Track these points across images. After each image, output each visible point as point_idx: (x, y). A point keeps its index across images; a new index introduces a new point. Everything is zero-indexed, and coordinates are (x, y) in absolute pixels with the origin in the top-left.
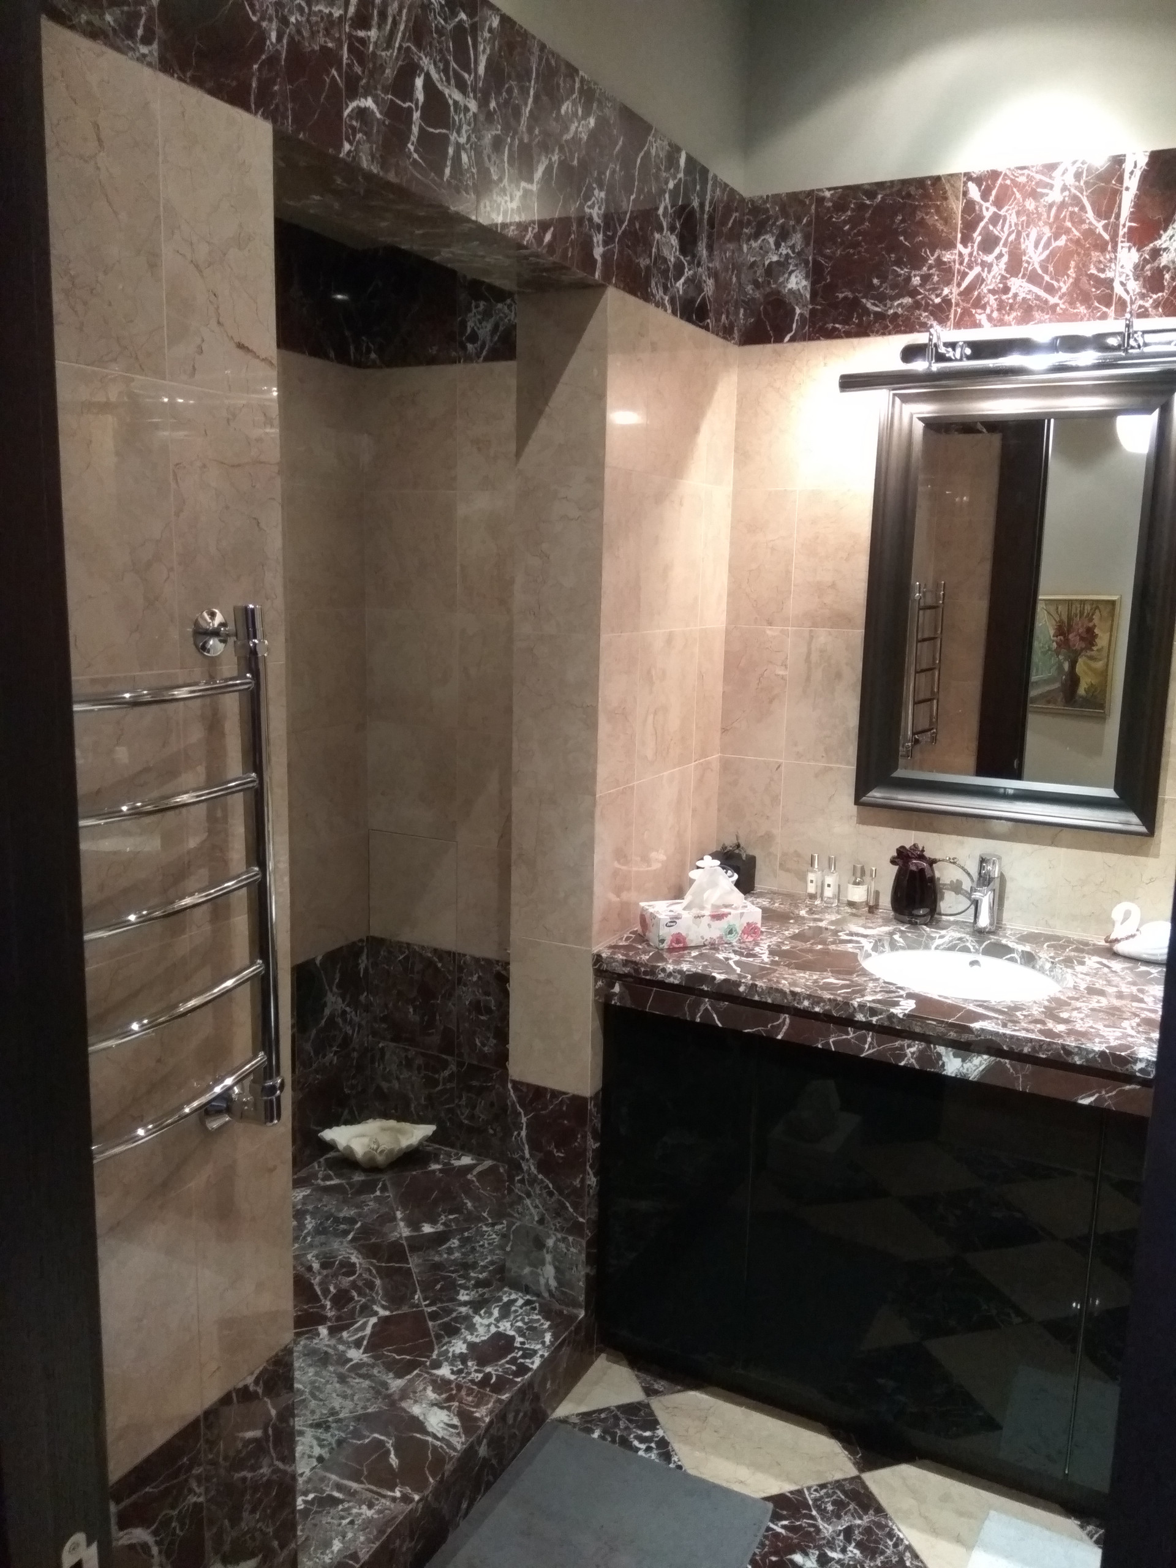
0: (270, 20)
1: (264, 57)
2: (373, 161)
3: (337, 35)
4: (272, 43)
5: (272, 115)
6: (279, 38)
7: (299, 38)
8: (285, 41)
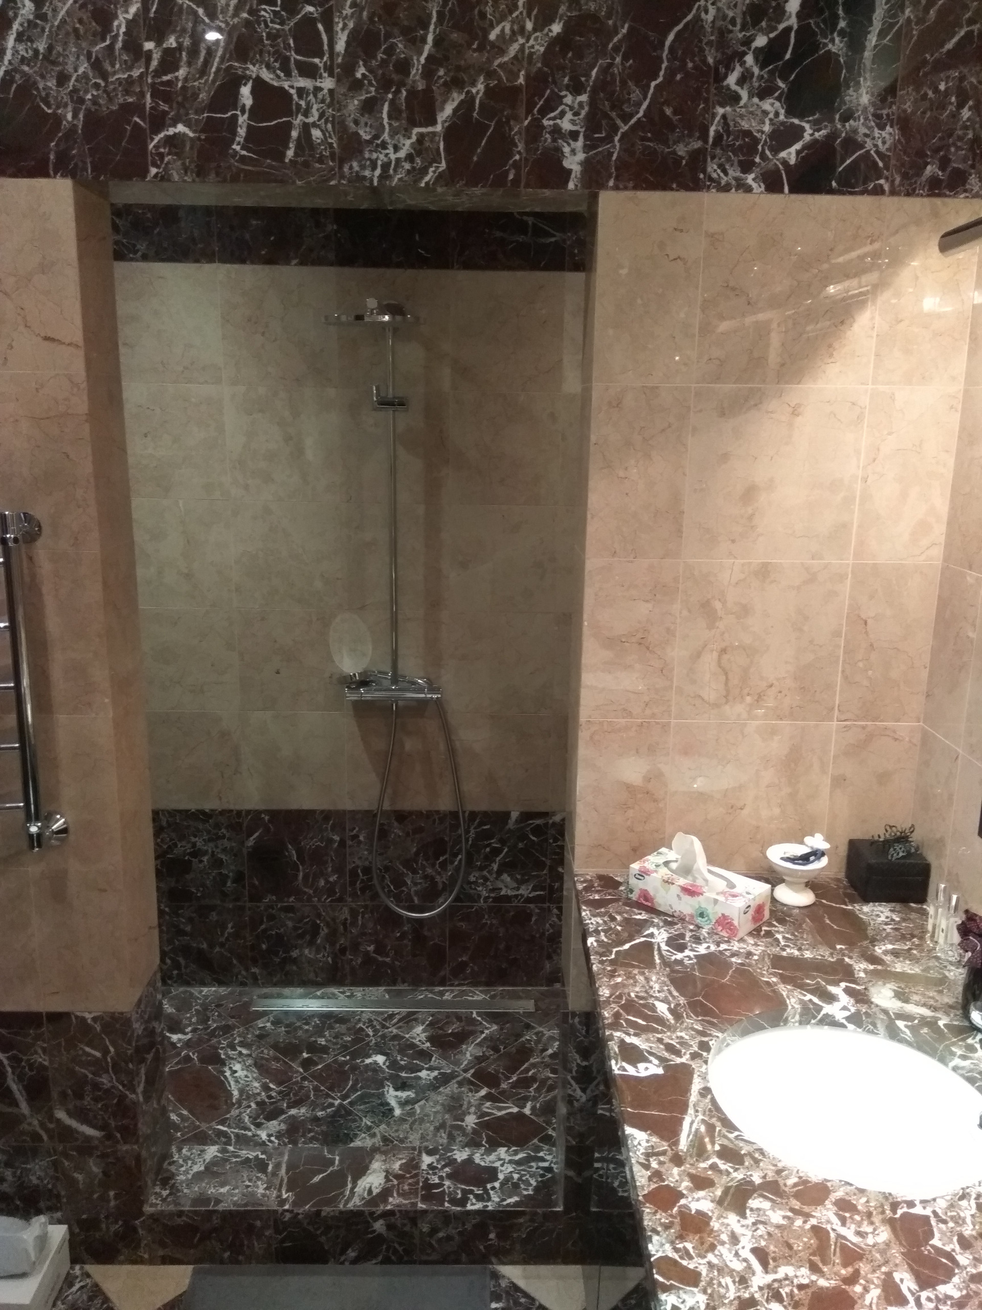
0: (66, 105)
1: (60, 134)
2: (186, 173)
3: (138, 90)
4: (68, 122)
5: (72, 173)
6: (75, 116)
7: (97, 107)
8: (81, 116)
